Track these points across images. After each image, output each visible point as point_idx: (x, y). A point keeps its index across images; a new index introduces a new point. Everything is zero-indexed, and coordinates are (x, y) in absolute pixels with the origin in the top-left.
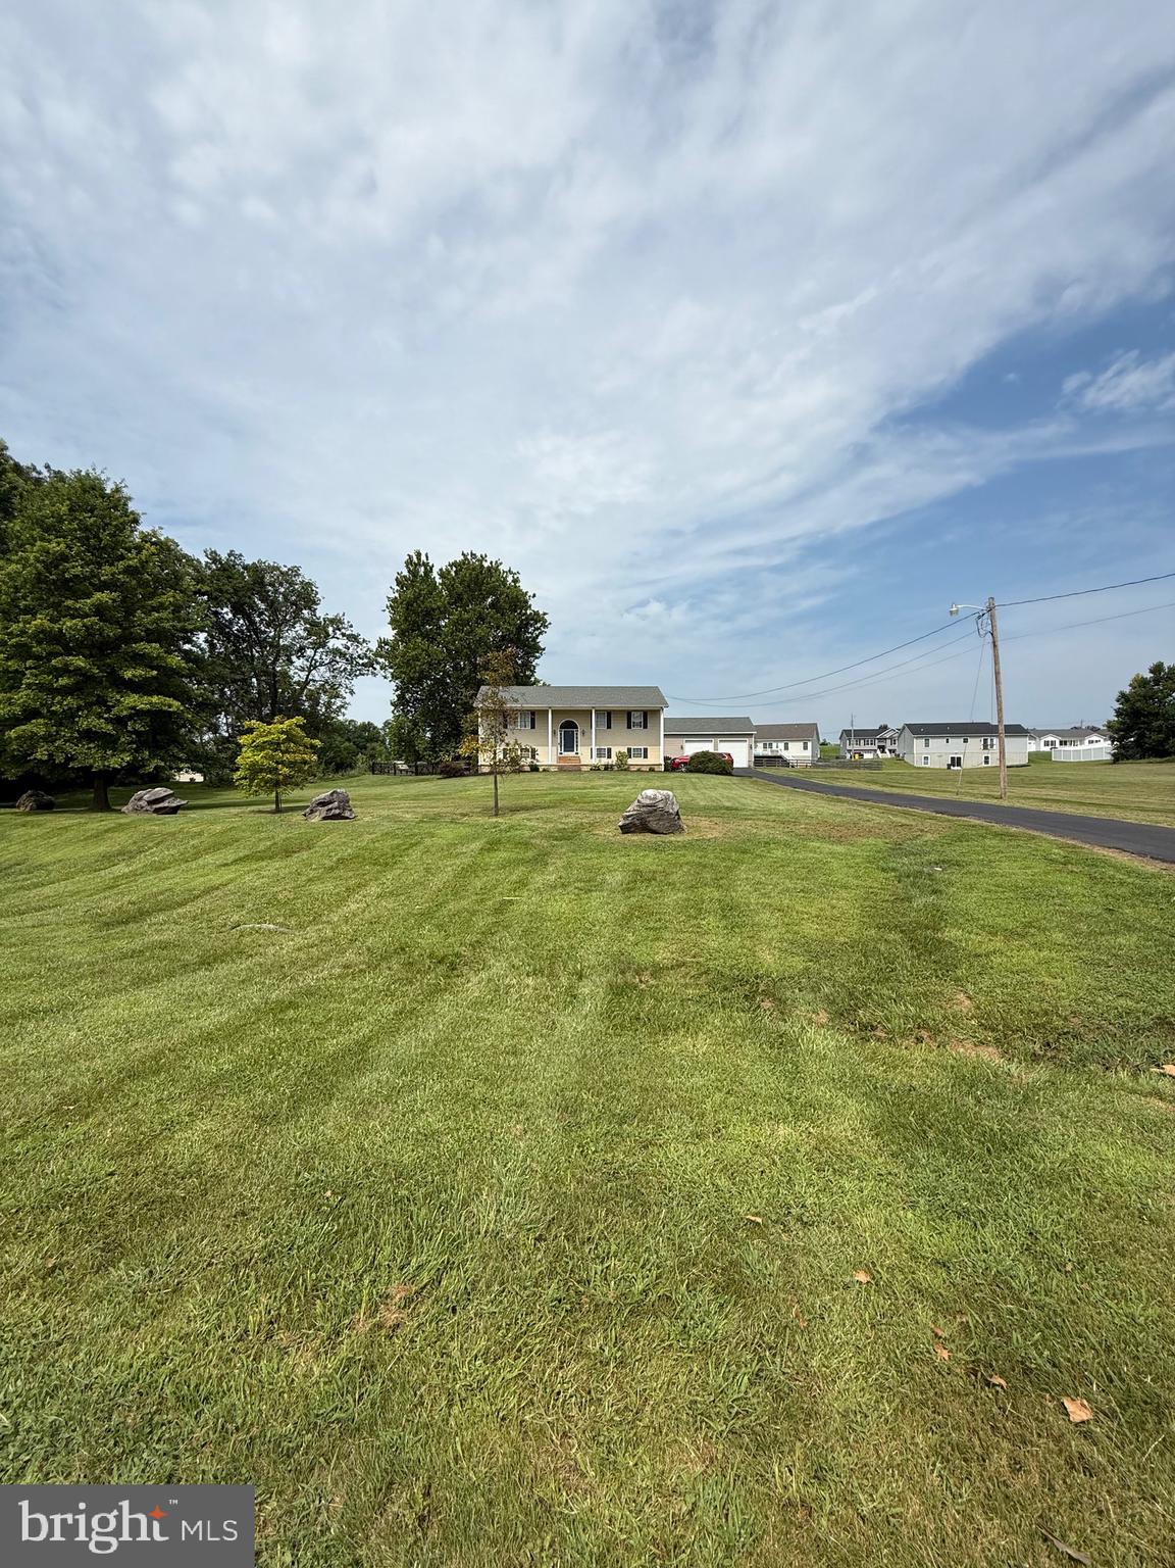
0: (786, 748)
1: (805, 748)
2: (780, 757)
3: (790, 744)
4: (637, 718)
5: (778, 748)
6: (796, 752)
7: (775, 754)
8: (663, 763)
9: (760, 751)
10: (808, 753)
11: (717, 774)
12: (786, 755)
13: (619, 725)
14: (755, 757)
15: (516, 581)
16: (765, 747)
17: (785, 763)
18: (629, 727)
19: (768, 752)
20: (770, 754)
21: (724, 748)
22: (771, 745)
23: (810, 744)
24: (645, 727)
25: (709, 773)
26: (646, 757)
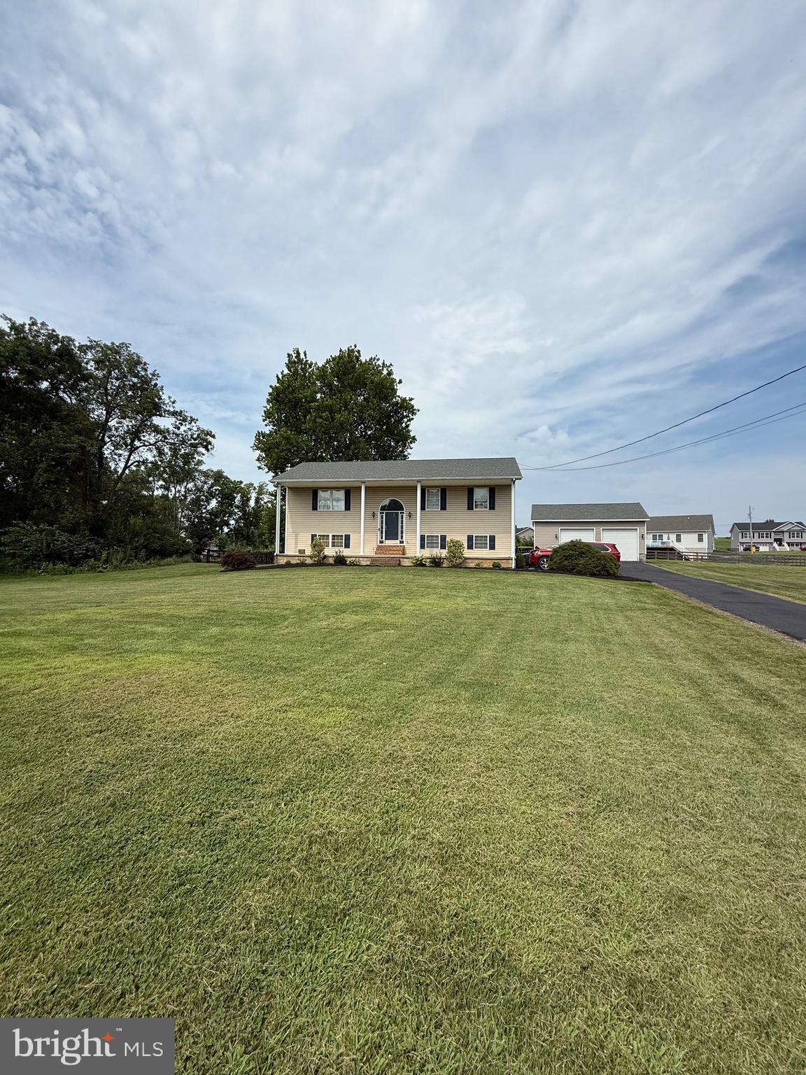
0: (679, 540)
1: (700, 540)
2: (672, 549)
3: (683, 536)
4: (481, 495)
5: (670, 540)
6: (688, 543)
7: (665, 546)
8: (513, 556)
9: (649, 542)
10: (704, 545)
11: (593, 575)
12: (679, 547)
13: (457, 505)
14: (648, 549)
15: (390, 373)
16: (654, 538)
17: (680, 556)
18: (470, 507)
19: (658, 544)
20: (660, 546)
21: (608, 537)
22: (661, 537)
23: (705, 536)
24: (492, 507)
25: (580, 573)
26: (492, 547)
